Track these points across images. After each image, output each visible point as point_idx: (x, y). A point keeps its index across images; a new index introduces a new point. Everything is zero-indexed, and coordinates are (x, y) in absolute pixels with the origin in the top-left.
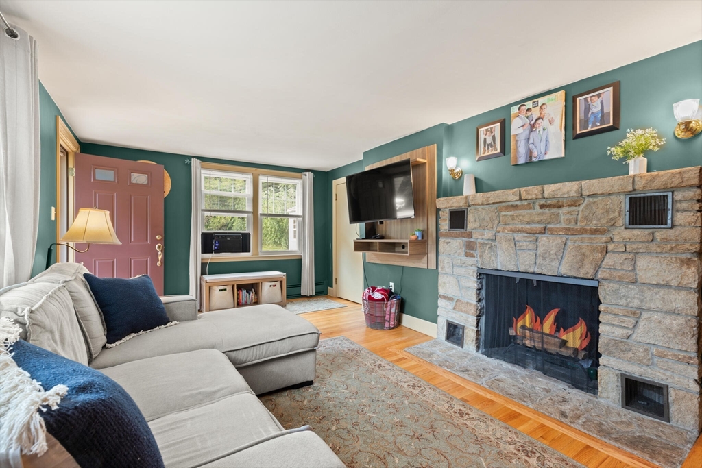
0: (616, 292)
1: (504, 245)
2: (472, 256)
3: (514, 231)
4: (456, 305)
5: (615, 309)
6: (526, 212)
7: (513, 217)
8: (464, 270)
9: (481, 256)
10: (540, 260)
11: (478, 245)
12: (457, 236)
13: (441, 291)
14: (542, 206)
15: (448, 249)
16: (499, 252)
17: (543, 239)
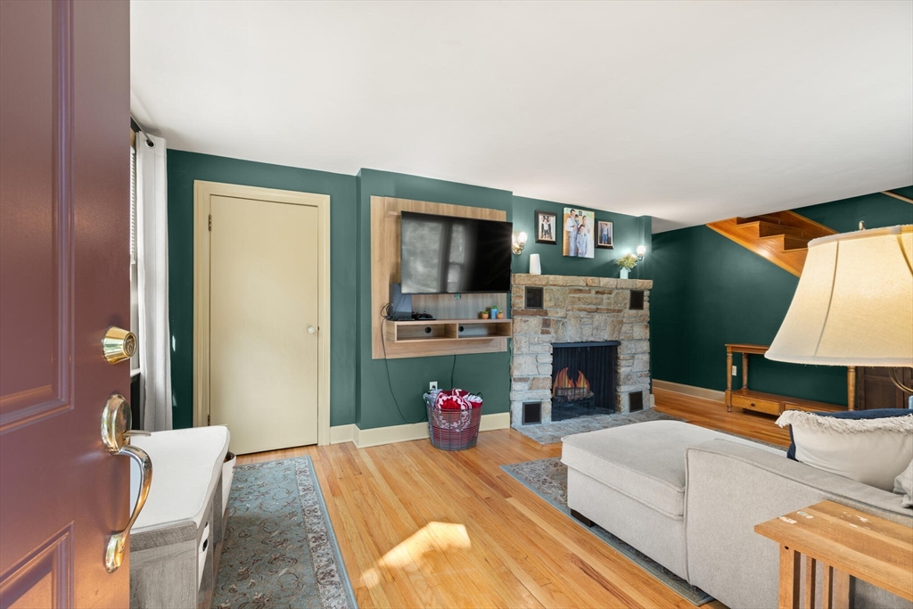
0: (627, 347)
1: (573, 321)
2: (548, 333)
3: (580, 310)
4: (532, 384)
5: (627, 357)
6: (587, 295)
7: (579, 299)
8: (540, 347)
9: (556, 332)
10: (595, 332)
11: (552, 322)
12: (534, 314)
13: (516, 374)
14: (597, 293)
15: (526, 328)
16: (570, 328)
17: (597, 316)
